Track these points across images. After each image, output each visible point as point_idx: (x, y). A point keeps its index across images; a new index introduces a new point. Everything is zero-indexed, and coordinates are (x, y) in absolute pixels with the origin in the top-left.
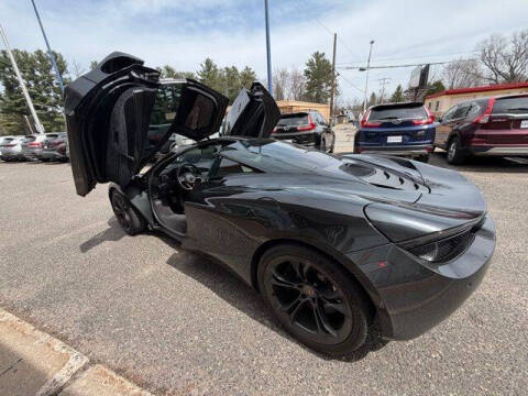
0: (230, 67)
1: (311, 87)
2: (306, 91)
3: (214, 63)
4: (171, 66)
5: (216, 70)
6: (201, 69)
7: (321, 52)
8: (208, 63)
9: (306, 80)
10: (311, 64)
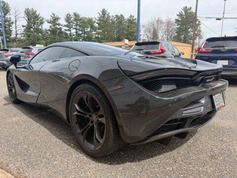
0: (119, 15)
1: (179, 31)
2: (176, 34)
3: (108, 11)
4: (78, 13)
5: (109, 17)
6: (98, 16)
7: (188, 7)
8: (104, 12)
9: (176, 26)
10: (180, 15)
